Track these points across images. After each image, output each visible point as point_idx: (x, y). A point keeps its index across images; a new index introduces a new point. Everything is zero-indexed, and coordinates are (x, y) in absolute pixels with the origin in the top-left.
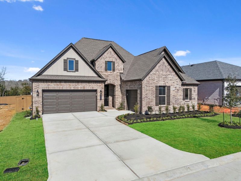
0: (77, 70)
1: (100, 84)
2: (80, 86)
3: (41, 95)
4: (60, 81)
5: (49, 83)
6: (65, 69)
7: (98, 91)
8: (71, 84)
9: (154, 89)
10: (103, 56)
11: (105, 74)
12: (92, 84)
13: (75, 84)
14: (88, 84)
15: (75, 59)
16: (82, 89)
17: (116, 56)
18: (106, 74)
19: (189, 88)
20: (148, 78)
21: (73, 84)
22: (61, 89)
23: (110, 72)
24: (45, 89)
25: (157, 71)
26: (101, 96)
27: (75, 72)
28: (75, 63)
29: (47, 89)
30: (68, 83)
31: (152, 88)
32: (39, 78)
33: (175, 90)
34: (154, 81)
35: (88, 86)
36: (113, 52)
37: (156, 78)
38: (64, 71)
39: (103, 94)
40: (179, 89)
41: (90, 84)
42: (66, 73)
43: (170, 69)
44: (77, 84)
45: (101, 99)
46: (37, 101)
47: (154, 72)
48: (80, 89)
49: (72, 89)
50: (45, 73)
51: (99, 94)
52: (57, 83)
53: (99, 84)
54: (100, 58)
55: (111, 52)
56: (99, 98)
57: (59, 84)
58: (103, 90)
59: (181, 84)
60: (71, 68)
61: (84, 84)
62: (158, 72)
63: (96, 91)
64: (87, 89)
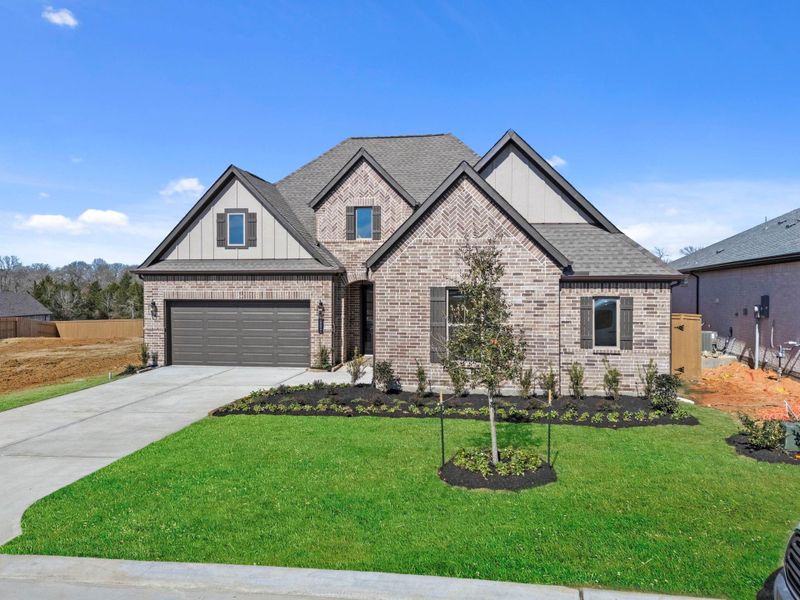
0: (252, 242)
1: (320, 283)
2: (258, 290)
3: (161, 313)
4: (206, 276)
5: (181, 283)
6: (221, 242)
7: (312, 304)
8: (234, 283)
9: (426, 299)
10: (341, 190)
11: (346, 248)
12: (295, 282)
13: (245, 282)
14: (281, 282)
15: (246, 210)
16: (265, 298)
17: (383, 187)
18: (351, 248)
19: (617, 294)
20: (398, 258)
21: (240, 282)
22: (208, 297)
23: (365, 243)
24: (171, 298)
25: (437, 231)
26: (321, 322)
27: (246, 248)
28: (248, 222)
29: (175, 298)
30: (226, 282)
31: (416, 294)
32: (154, 268)
33: (527, 305)
34: (422, 271)
35: (281, 290)
36: (373, 176)
37: (431, 259)
38: (218, 245)
39: (329, 313)
40: (548, 299)
41: (289, 283)
42: (223, 253)
43: (500, 222)
44: (250, 282)
45: (321, 331)
46: (152, 329)
47: (425, 238)
48: (257, 298)
49: (237, 297)
50: (173, 256)
51: (314, 315)
52: (199, 282)
53: (314, 283)
54: (331, 199)
55: (366, 176)
56: (314, 325)
57: (203, 283)
58: (328, 303)
59: (557, 279)
60: (236, 239)
61: (269, 284)
62: (441, 237)
63: (306, 304)
64: (280, 298)
